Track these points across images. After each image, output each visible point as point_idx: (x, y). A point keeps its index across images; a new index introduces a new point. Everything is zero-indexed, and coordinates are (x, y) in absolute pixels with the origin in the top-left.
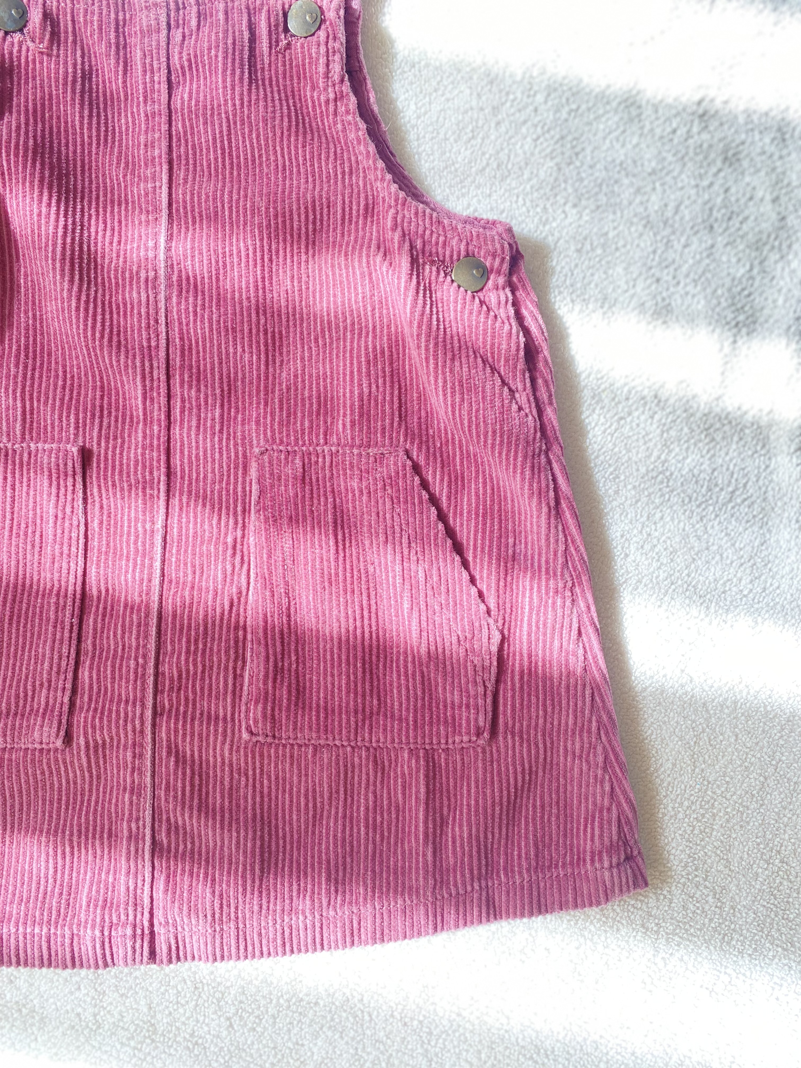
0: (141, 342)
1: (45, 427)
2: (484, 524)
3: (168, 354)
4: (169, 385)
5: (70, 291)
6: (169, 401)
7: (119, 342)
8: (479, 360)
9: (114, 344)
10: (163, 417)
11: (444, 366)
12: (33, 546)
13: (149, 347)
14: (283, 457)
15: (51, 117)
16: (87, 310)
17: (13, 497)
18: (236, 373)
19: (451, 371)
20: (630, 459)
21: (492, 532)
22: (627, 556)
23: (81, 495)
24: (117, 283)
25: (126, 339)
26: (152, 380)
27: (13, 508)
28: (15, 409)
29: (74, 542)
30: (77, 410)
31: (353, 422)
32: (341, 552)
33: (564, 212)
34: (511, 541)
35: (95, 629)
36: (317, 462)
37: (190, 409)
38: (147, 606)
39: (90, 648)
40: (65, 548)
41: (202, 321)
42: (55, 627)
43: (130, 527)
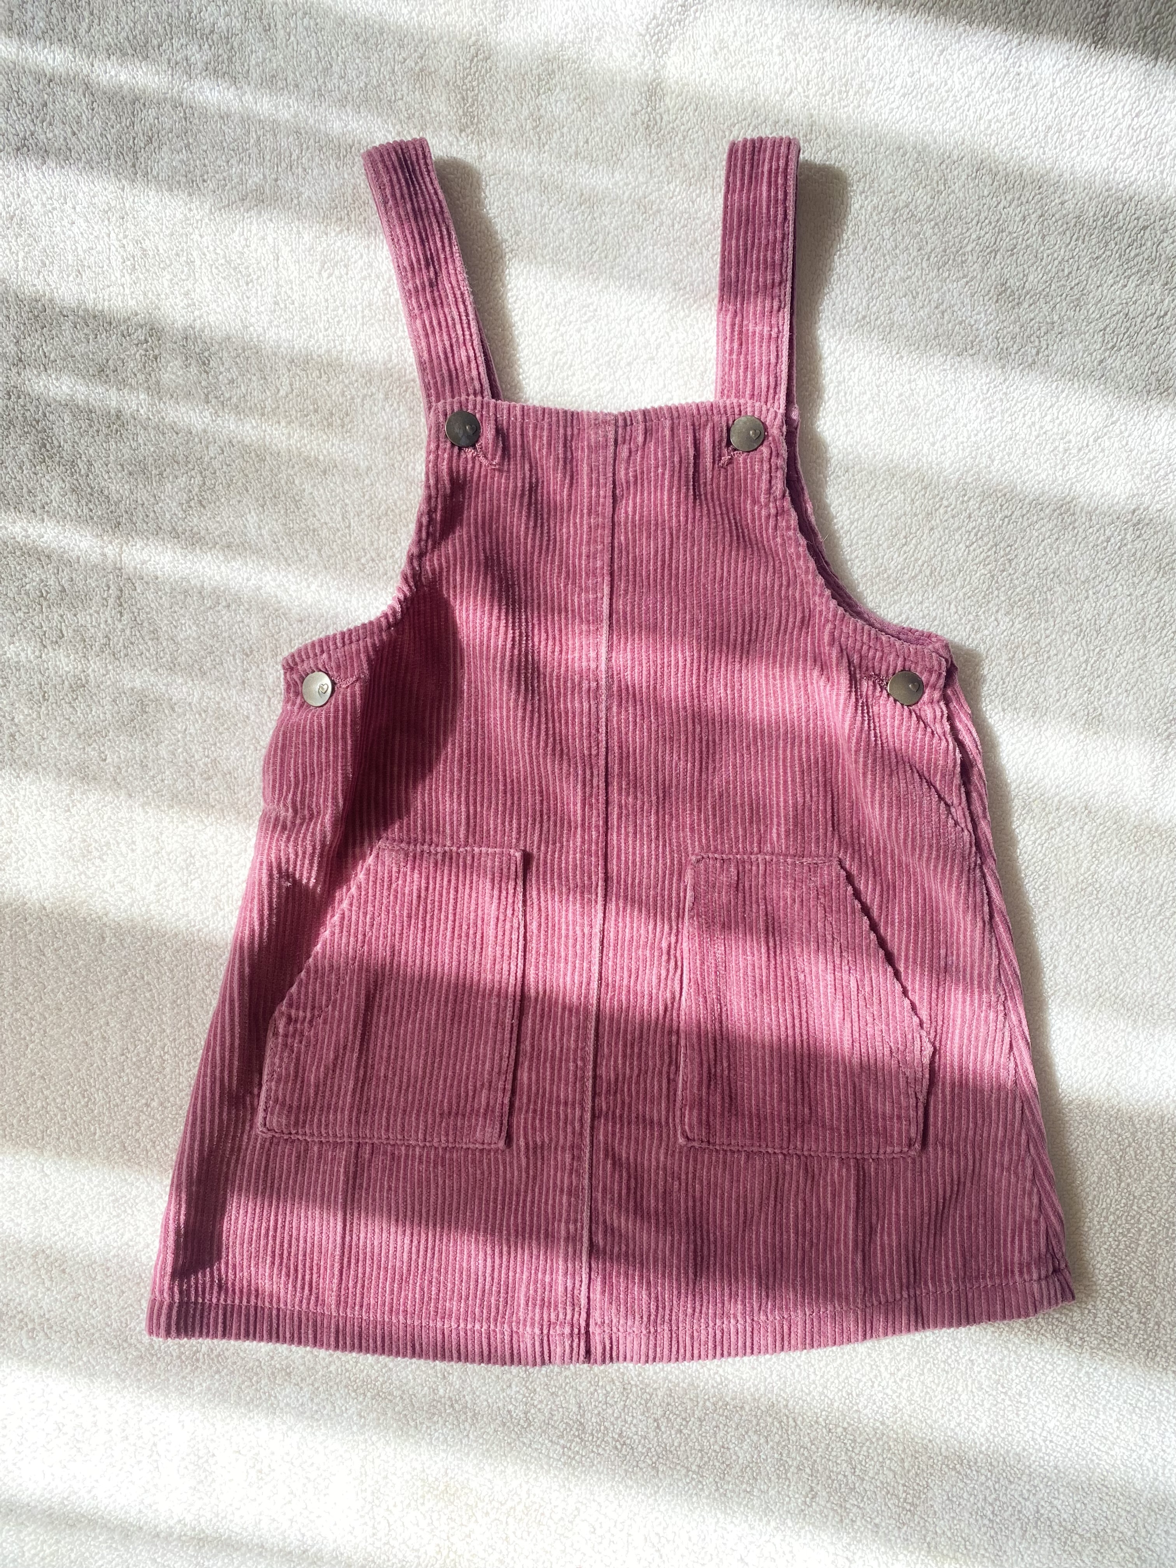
0: (582, 750)
1: (488, 831)
2: (917, 935)
3: (607, 763)
4: (607, 793)
5: (516, 701)
6: (607, 808)
7: (562, 750)
8: (916, 775)
9: (557, 753)
10: (601, 823)
11: (882, 782)
12: (474, 947)
13: (590, 755)
14: (718, 865)
15: (498, 528)
16: (532, 719)
17: (456, 899)
18: (671, 780)
19: (889, 787)
20: (1060, 870)
21: (924, 943)
22: (1055, 967)
23: (521, 897)
24: (559, 692)
25: (568, 747)
26: (592, 787)
27: (455, 909)
28: (459, 813)
29: (514, 944)
30: (519, 815)
31: (787, 832)
32: (772, 959)
33: (996, 620)
34: (943, 952)
35: (533, 1030)
36: (751, 870)
37: (627, 815)
38: (586, 1009)
39: (528, 1048)
40: (506, 950)
41: (641, 731)
42: (496, 1028)
43: (567, 930)
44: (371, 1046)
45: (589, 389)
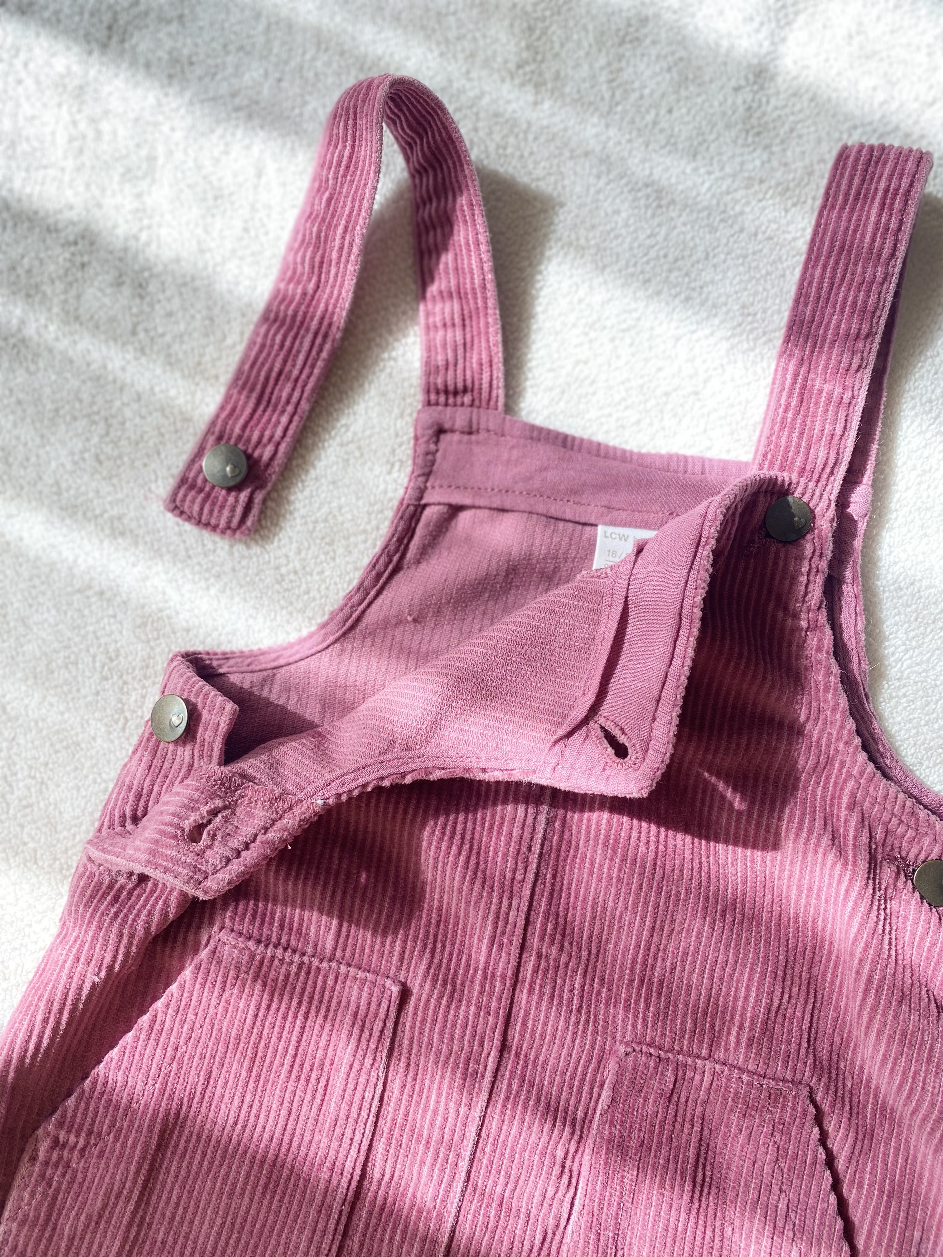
0: (503, 871)
2: (888, 1207)
3: (533, 894)
4: (525, 934)
6: (521, 955)
7: (477, 864)
8: (933, 1005)
9: (471, 866)
10: (510, 973)
11: (887, 1007)
12: (314, 1097)
13: (513, 879)
14: (652, 1064)
17: (304, 1025)
18: (610, 934)
19: (896, 1017)
21: (896, 1219)
23: (387, 1044)
26: (506, 923)
27: (299, 1042)
29: (366, 1104)
31: (751, 1040)
32: (696, 1201)
35: (367, 1225)
36: (692, 1079)
37: (546, 970)
38: (440, 1216)
39: (356, 1247)
40: (355, 1110)
42: (319, 1212)
43: (438, 1102)
44: (154, 1198)
45: (610, 415)
